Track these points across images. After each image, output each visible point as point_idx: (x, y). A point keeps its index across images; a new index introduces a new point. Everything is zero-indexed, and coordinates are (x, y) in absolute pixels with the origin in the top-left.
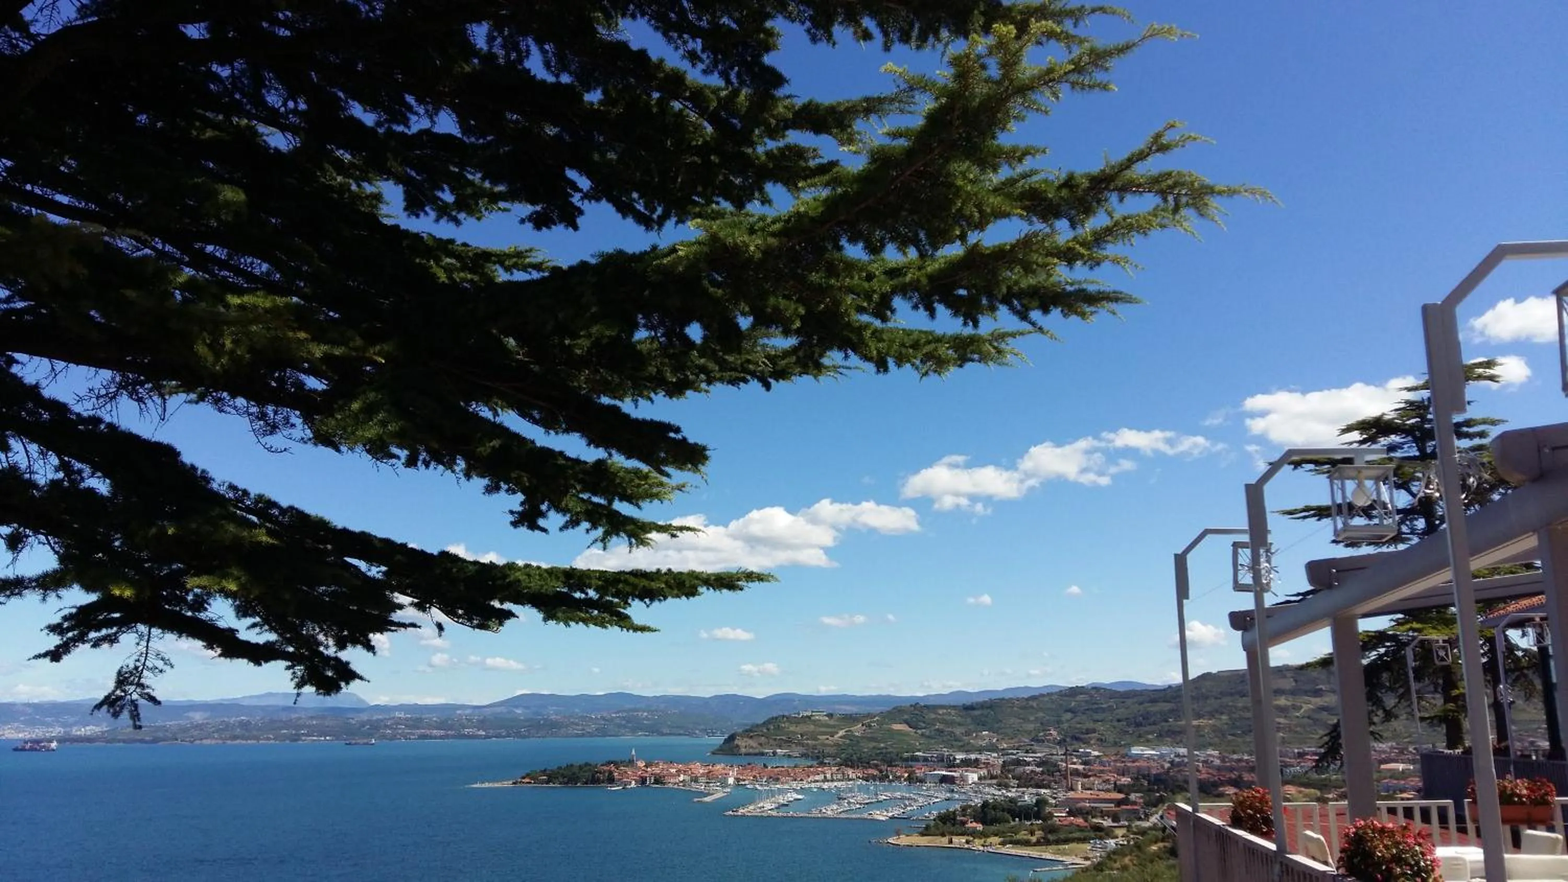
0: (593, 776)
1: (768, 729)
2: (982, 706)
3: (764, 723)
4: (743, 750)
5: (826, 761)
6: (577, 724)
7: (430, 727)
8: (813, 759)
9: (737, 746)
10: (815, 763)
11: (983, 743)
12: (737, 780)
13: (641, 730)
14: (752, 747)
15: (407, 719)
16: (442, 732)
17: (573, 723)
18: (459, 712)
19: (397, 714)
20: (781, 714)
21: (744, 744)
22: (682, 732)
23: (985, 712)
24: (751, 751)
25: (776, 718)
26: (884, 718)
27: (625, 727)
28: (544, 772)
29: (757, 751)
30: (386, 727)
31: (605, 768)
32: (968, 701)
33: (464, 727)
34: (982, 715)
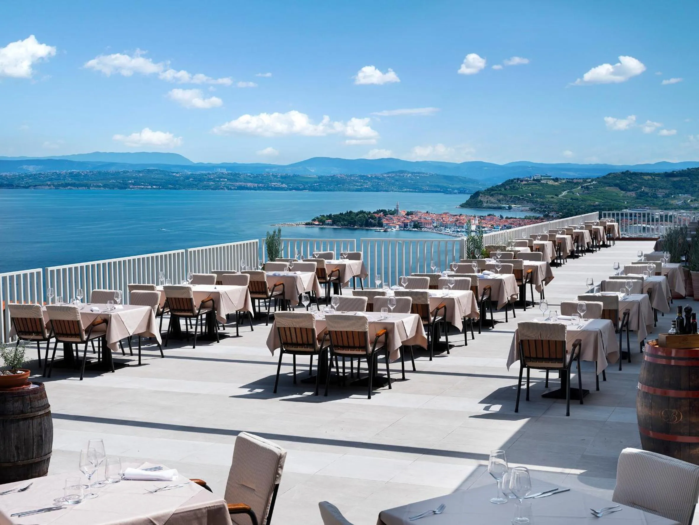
0: (367, 221)
1: (505, 189)
2: (682, 174)
3: (503, 184)
4: (485, 205)
5: (551, 214)
6: (357, 182)
7: (246, 181)
8: (540, 212)
9: (481, 201)
10: (542, 216)
11: (680, 203)
12: (478, 227)
13: (407, 187)
14: (492, 203)
15: (228, 174)
16: (256, 185)
17: (354, 181)
18: (267, 170)
19: (219, 170)
20: (517, 177)
21: (486, 200)
22: (439, 190)
23: (683, 179)
24: (490, 205)
25: (512, 181)
26: (599, 182)
27: (393, 184)
28: (330, 217)
29: (496, 205)
30: (209, 180)
31: (376, 215)
32: (669, 169)
33: (271, 182)
34: (681, 181)
